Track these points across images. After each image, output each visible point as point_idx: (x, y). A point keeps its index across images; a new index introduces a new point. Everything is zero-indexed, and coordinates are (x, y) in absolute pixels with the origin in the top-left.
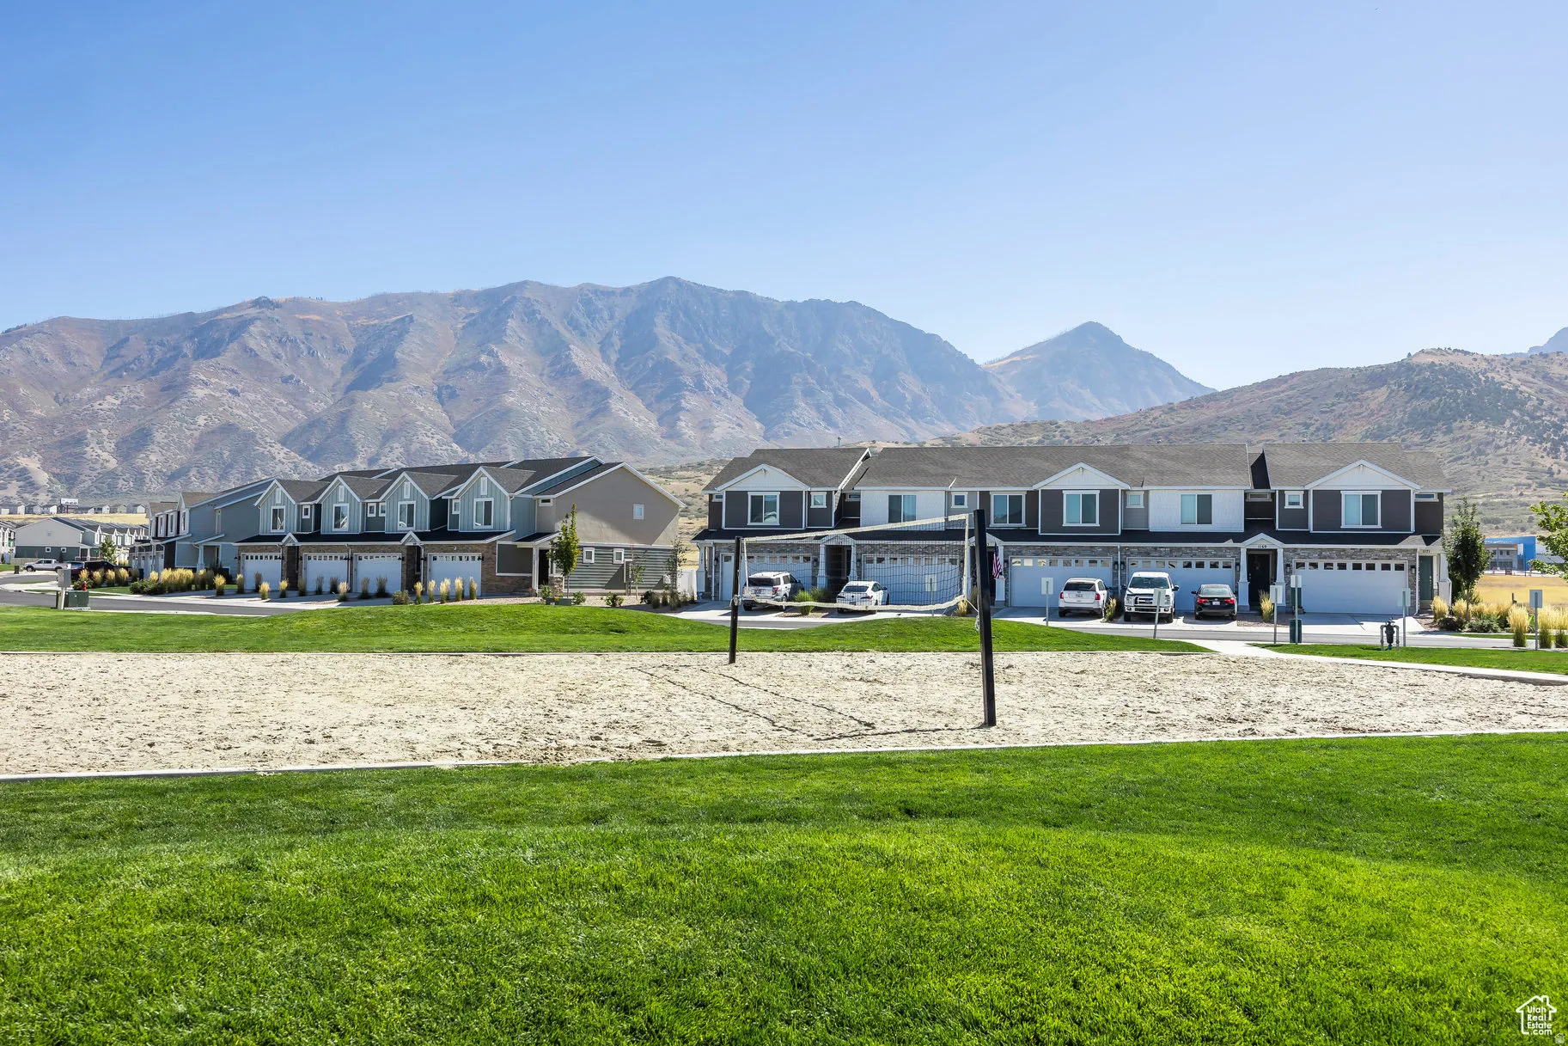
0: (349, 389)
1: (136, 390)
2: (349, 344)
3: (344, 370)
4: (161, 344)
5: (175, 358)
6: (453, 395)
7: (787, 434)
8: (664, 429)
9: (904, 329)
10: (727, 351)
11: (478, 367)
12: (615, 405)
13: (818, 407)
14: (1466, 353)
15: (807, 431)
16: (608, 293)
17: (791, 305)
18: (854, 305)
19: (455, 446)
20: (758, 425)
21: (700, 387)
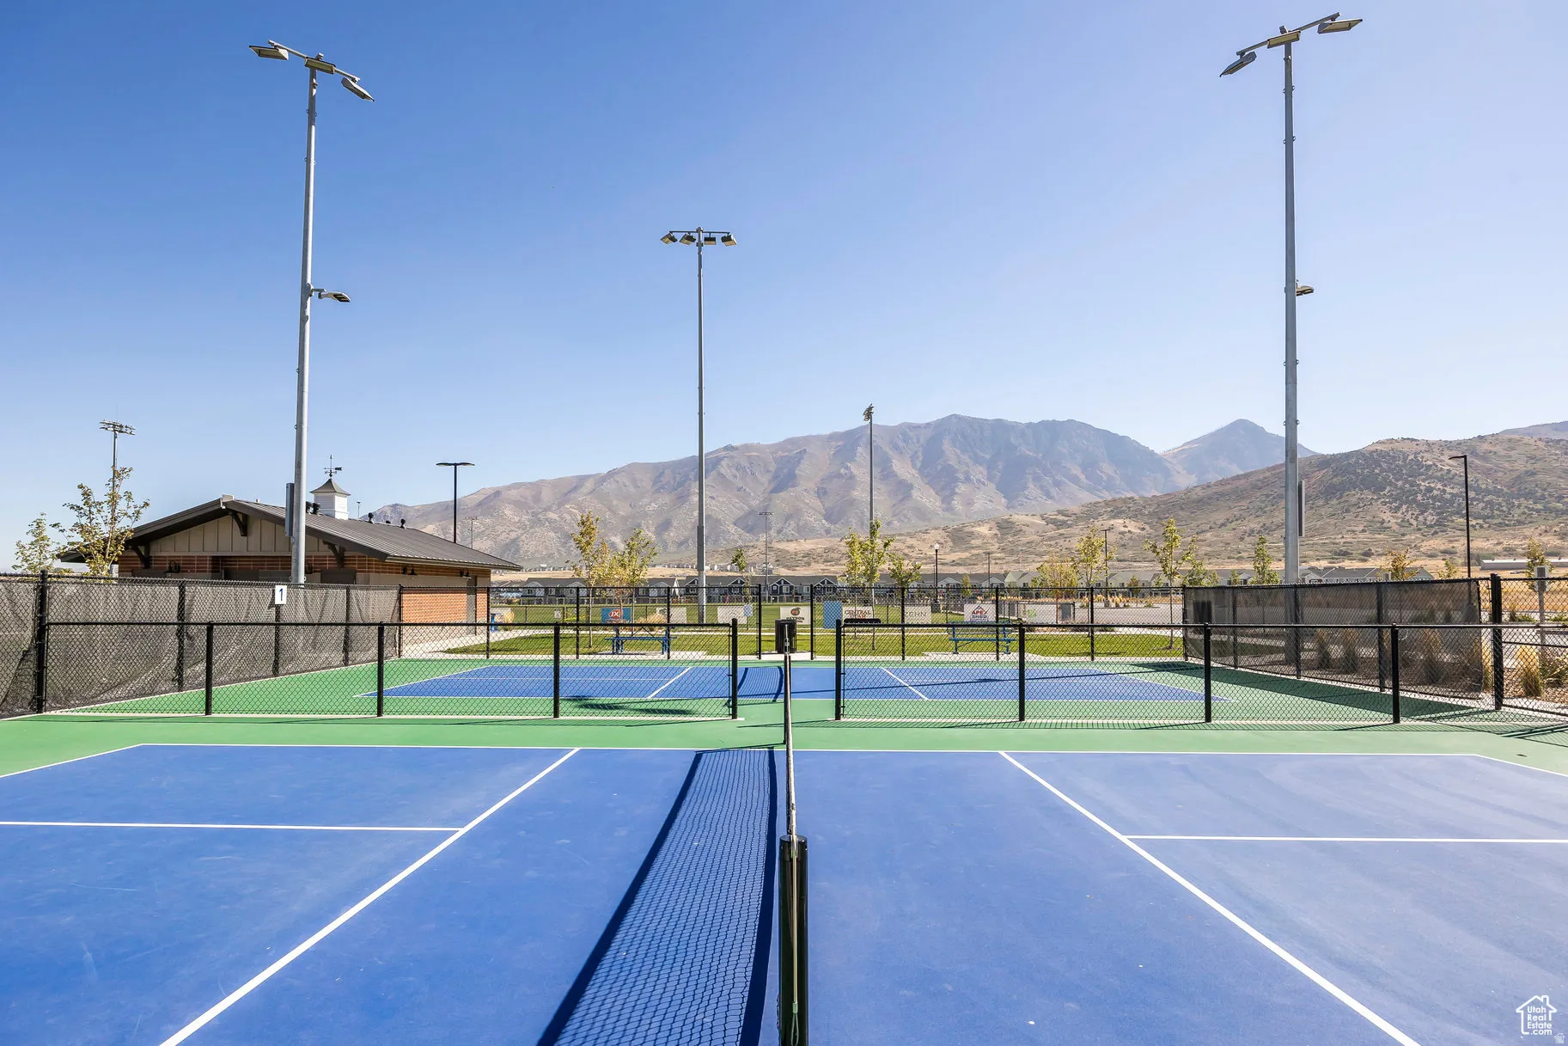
0: (772, 492)
1: (665, 499)
2: (773, 467)
3: (770, 482)
4: (679, 474)
5: (685, 481)
6: (825, 493)
7: (1022, 505)
8: (944, 506)
9: (1105, 434)
10: (988, 457)
11: (839, 476)
12: (915, 494)
13: (1042, 488)
14: (1413, 440)
15: (1034, 503)
16: (916, 427)
17: (1030, 425)
18: (1070, 421)
19: (824, 521)
20: (1003, 500)
21: (968, 480)
